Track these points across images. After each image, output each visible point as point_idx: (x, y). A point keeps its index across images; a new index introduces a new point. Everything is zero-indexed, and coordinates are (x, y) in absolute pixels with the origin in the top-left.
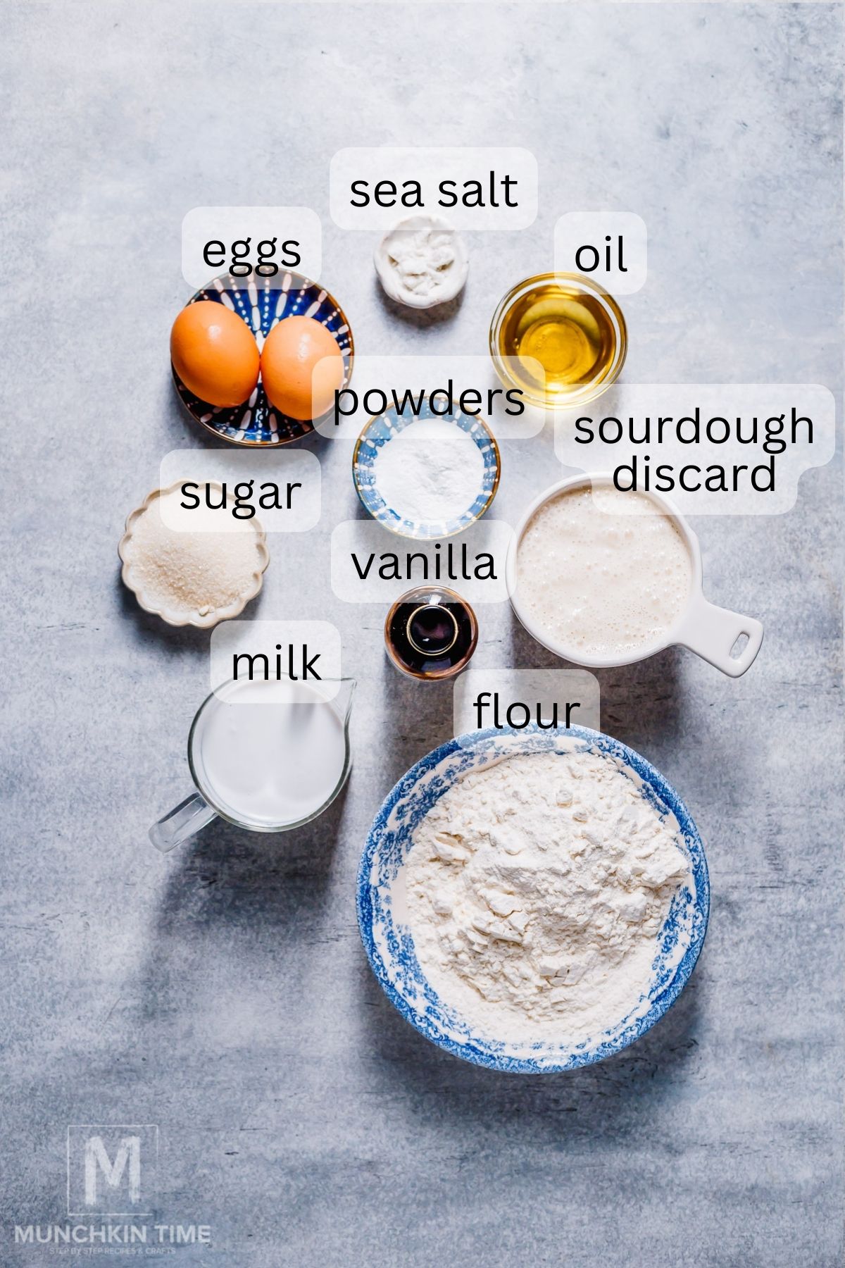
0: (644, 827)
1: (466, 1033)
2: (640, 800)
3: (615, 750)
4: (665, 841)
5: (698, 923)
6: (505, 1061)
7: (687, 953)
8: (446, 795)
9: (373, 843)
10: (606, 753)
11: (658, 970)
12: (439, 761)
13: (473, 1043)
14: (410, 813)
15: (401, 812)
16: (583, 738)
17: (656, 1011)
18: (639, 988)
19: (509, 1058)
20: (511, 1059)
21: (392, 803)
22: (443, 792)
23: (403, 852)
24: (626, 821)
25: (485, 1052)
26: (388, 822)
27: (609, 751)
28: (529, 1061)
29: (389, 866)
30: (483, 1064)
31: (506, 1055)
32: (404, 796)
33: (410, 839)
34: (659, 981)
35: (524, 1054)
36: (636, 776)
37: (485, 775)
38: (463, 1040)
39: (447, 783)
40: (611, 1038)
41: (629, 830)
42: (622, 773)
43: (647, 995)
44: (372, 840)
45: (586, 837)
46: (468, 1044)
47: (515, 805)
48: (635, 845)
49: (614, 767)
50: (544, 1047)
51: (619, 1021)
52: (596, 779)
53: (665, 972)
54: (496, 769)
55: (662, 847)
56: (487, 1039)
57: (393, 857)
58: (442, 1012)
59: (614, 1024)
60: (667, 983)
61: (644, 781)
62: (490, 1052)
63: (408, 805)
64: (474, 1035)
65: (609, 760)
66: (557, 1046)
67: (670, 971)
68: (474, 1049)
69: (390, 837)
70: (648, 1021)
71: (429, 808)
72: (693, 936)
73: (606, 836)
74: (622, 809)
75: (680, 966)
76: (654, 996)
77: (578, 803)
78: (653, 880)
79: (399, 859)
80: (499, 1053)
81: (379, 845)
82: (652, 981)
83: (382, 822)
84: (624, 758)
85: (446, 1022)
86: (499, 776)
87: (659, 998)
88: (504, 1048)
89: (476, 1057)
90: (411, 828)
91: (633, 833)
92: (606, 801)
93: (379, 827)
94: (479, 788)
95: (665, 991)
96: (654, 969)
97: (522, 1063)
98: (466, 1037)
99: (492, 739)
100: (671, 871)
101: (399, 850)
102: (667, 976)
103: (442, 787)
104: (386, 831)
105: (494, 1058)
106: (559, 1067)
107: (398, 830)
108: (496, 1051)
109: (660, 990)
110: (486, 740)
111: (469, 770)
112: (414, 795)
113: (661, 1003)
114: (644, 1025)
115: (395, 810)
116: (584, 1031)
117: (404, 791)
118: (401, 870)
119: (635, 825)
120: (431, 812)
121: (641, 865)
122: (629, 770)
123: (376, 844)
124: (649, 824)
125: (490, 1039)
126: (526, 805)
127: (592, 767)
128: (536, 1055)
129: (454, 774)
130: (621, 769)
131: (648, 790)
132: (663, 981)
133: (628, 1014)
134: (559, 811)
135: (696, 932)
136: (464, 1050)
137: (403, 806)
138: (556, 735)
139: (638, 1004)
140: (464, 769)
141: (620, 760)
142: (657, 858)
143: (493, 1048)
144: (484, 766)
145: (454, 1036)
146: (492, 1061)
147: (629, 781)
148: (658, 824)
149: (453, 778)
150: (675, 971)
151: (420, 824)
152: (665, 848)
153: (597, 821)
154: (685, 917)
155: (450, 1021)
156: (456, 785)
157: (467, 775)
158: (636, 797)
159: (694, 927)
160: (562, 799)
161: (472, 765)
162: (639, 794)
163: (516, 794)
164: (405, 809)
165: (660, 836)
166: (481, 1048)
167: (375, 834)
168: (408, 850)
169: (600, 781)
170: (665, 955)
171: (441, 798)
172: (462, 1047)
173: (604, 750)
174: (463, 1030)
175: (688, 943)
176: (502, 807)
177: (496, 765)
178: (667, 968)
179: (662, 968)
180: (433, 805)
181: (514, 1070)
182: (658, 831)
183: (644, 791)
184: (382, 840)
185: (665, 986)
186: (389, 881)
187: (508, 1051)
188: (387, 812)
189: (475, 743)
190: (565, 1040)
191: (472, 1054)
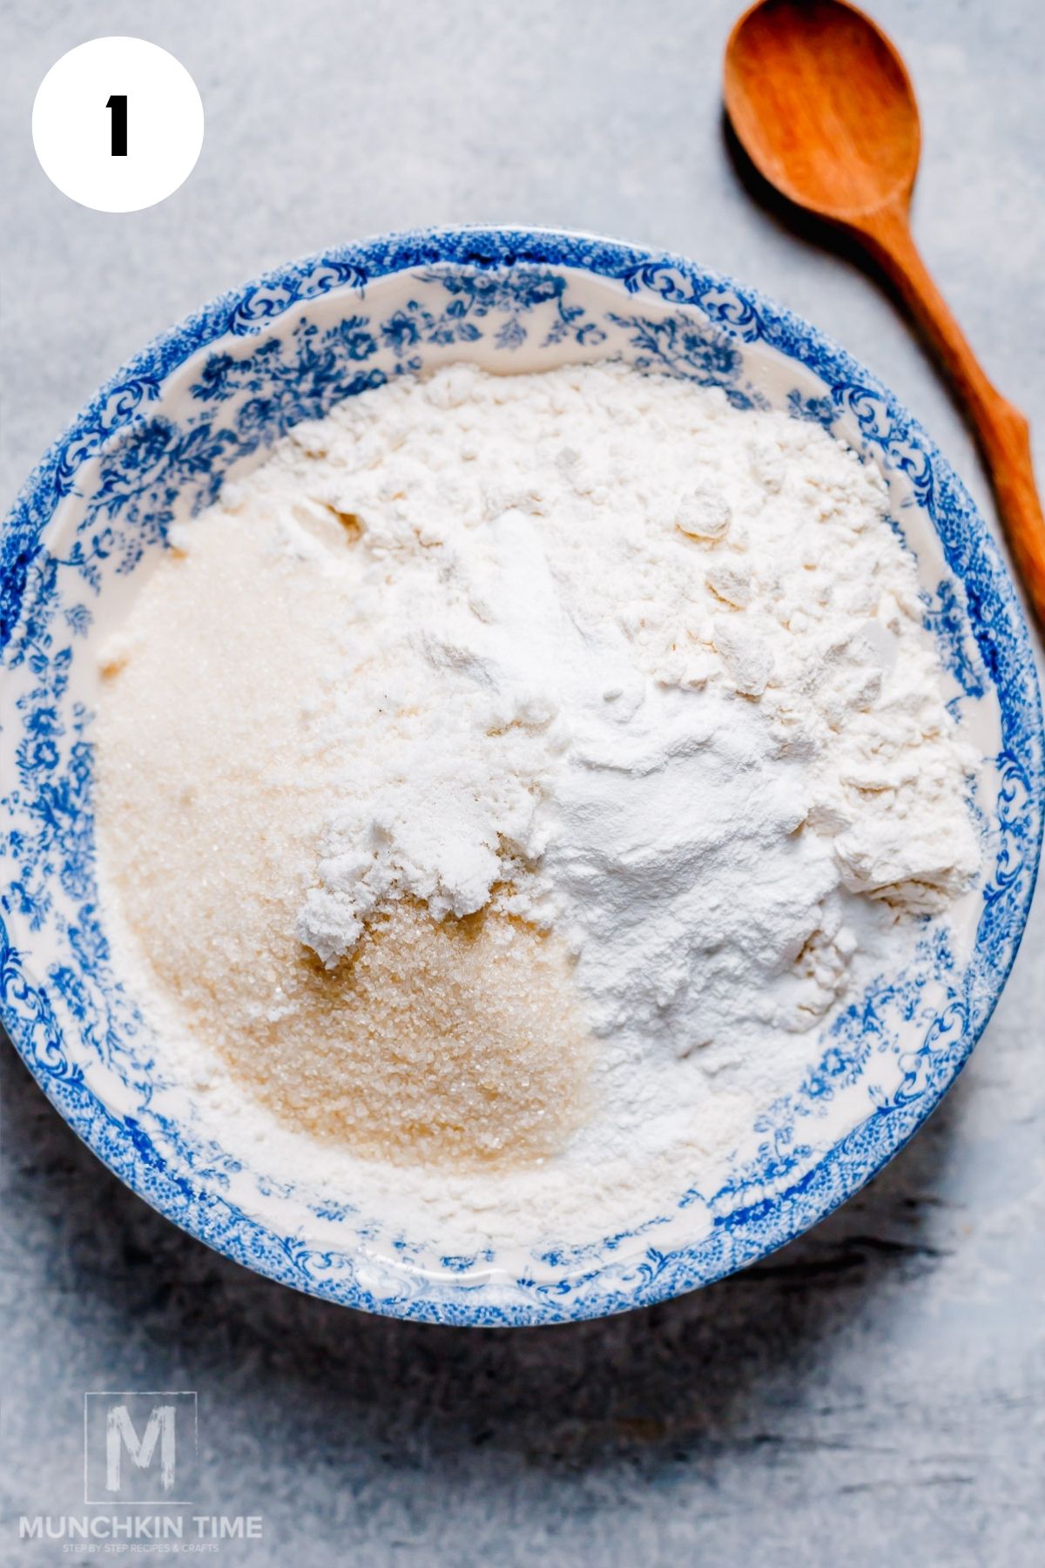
0: (897, 706)
1: (141, 1087)
2: (916, 628)
3: (904, 449)
4: (939, 770)
5: (941, 1044)
6: (218, 1214)
7: (874, 1119)
8: (367, 396)
9: (95, 427)
10: (874, 446)
11: (768, 1137)
12: (383, 270)
13: (148, 1126)
14: (242, 396)
15: (215, 376)
16: (824, 375)
17: (717, 1250)
18: (695, 1166)
19: (235, 1210)
20: (237, 1216)
21: (198, 335)
22: (363, 384)
23: (180, 507)
24: (855, 662)
25: (172, 1164)
26: (166, 386)
27: (884, 443)
28: (286, 1245)
29: (119, 523)
30: (149, 1196)
31: (233, 1196)
32: (241, 330)
33: (217, 484)
34: (760, 1170)
35: (282, 1217)
36: (934, 547)
37: (500, 387)
38: (123, 1102)
39: (384, 358)
40: (556, 1274)
41: (851, 692)
42: (895, 527)
43: (709, 1195)
44: (95, 417)
45: (725, 649)
46: (131, 1122)
47: (553, 489)
48: (849, 742)
49: (880, 497)
50: (351, 1222)
51: (596, 1237)
52: (816, 512)
53: (786, 1150)
54: (538, 380)
55: (924, 783)
56: (196, 1131)
57: (145, 505)
58: (99, 1000)
59: (580, 1240)
60: (782, 1184)
61: (948, 573)
62: (184, 1171)
63: (245, 365)
64: (162, 1103)
65: (873, 469)
66: (387, 1236)
67: (805, 1152)
68: (142, 1143)
69: (156, 433)
70: (681, 1269)
71: (304, 413)
72: (911, 1076)
73: (780, 671)
74: (856, 624)
75: (841, 1147)
76: (727, 1206)
77: (739, 549)
78: (866, 864)
79: (160, 523)
80: (212, 1185)
81: (113, 440)
82: (738, 1162)
83: (147, 379)
84: (919, 481)
85: (99, 1032)
86: (542, 401)
87: (742, 1216)
88: (232, 1176)
89: (140, 1167)
90: (230, 449)
91: (860, 705)
92: (819, 579)
93: (134, 388)
94: (468, 414)
95: (767, 1203)
96: (758, 1128)
97: (265, 1241)
98: (139, 1099)
99: (559, 270)
100: (922, 860)
101: (171, 495)
102: (790, 1163)
103: (366, 366)
104: (149, 410)
105: (188, 1193)
106: (369, 1297)
107: (187, 429)
108: (205, 1174)
109: (753, 1196)
110: (544, 268)
111: (461, 347)
112: (273, 345)
113: (741, 1232)
114: (665, 1277)
115: (198, 360)
116: (486, 1223)
117: (247, 315)
118: (152, 552)
119: (874, 685)
120: (306, 431)
121: (848, 807)
122: (920, 523)
123: (105, 433)
124: (915, 705)
125: (205, 1135)
126: (585, 504)
127: (816, 471)
128: (319, 1235)
129: (414, 338)
130: (897, 514)
131: (951, 603)
132: (770, 1172)
133: (631, 1228)
134: (673, 546)
135: (925, 1069)
136: (112, 1132)
137: (228, 362)
138: (749, 337)
139: (672, 1208)
140: (449, 338)
141: (905, 484)
142: (900, 807)
143: (201, 1163)
144: (507, 357)
145: (101, 1081)
146: (181, 1200)
147: (905, 556)
148: (936, 713)
149: (410, 352)
150: (817, 1158)
151: (261, 451)
152: (935, 790)
153: (773, 623)
154: (909, 1014)
155: (111, 1036)
156: (407, 380)
157: (450, 363)
158: (906, 611)
159: (925, 1050)
160: (699, 519)
161: (474, 334)
162: (920, 607)
163: (569, 458)
164: (233, 376)
165: (927, 752)
166: (165, 1149)
167: (113, 402)
168: (195, 512)
169: (824, 518)
170: (808, 1103)
171: (351, 401)
172: (115, 1122)
173: (872, 435)
174: (140, 1076)
175: (889, 1091)
176: (515, 482)
177: (542, 371)
178: (799, 1139)
179: (784, 1134)
180: (320, 414)
181: (234, 1250)
182: (932, 735)
183: (938, 604)
184: (125, 430)
185: (772, 1190)
186: (106, 567)
187: (241, 1192)
188: (174, 353)
189: (510, 261)
190: (419, 1228)
191: (132, 1154)
